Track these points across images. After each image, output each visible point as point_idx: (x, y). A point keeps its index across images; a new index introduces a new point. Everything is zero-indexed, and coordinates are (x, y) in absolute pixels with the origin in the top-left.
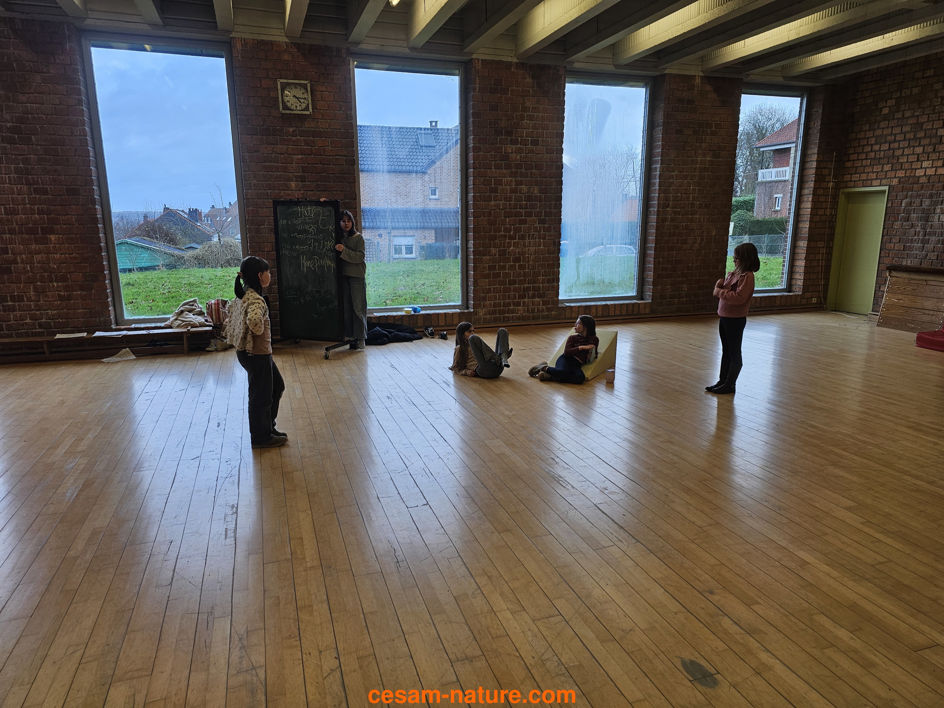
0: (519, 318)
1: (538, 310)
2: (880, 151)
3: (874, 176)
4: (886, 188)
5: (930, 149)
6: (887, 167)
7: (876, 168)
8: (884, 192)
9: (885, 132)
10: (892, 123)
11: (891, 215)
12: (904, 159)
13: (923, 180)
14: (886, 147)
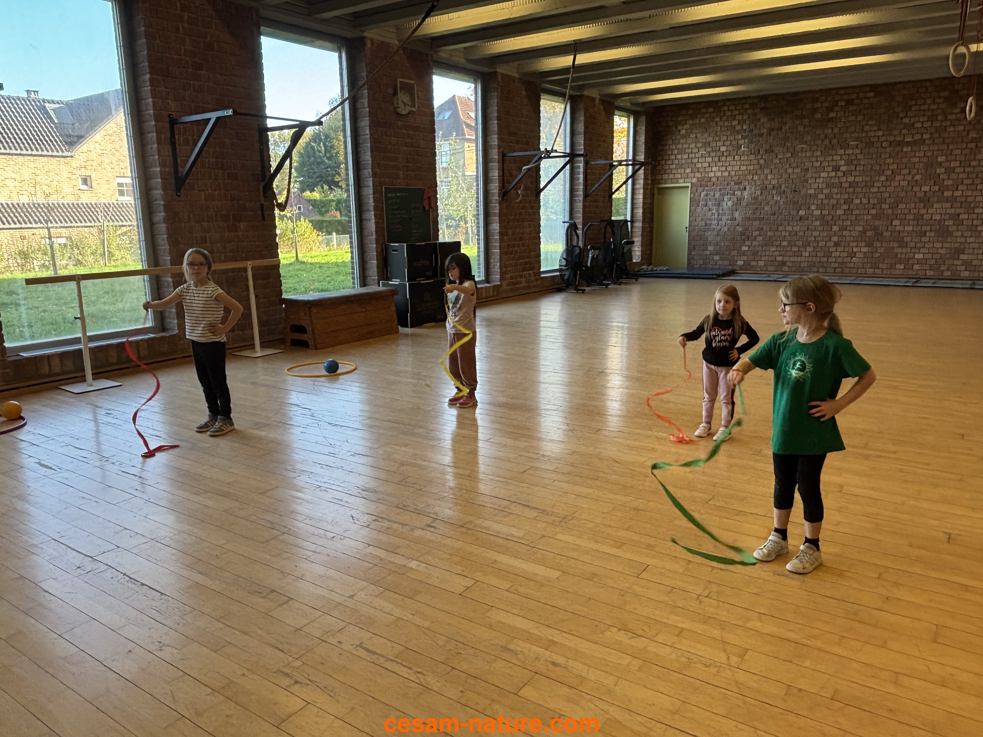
1: (532, 280)
2: (682, 159)
3: (679, 176)
4: (689, 185)
5: (716, 159)
6: (688, 170)
7: (681, 171)
8: (688, 187)
9: (684, 146)
10: (689, 141)
11: (694, 202)
12: (699, 165)
13: (714, 179)
14: (686, 156)
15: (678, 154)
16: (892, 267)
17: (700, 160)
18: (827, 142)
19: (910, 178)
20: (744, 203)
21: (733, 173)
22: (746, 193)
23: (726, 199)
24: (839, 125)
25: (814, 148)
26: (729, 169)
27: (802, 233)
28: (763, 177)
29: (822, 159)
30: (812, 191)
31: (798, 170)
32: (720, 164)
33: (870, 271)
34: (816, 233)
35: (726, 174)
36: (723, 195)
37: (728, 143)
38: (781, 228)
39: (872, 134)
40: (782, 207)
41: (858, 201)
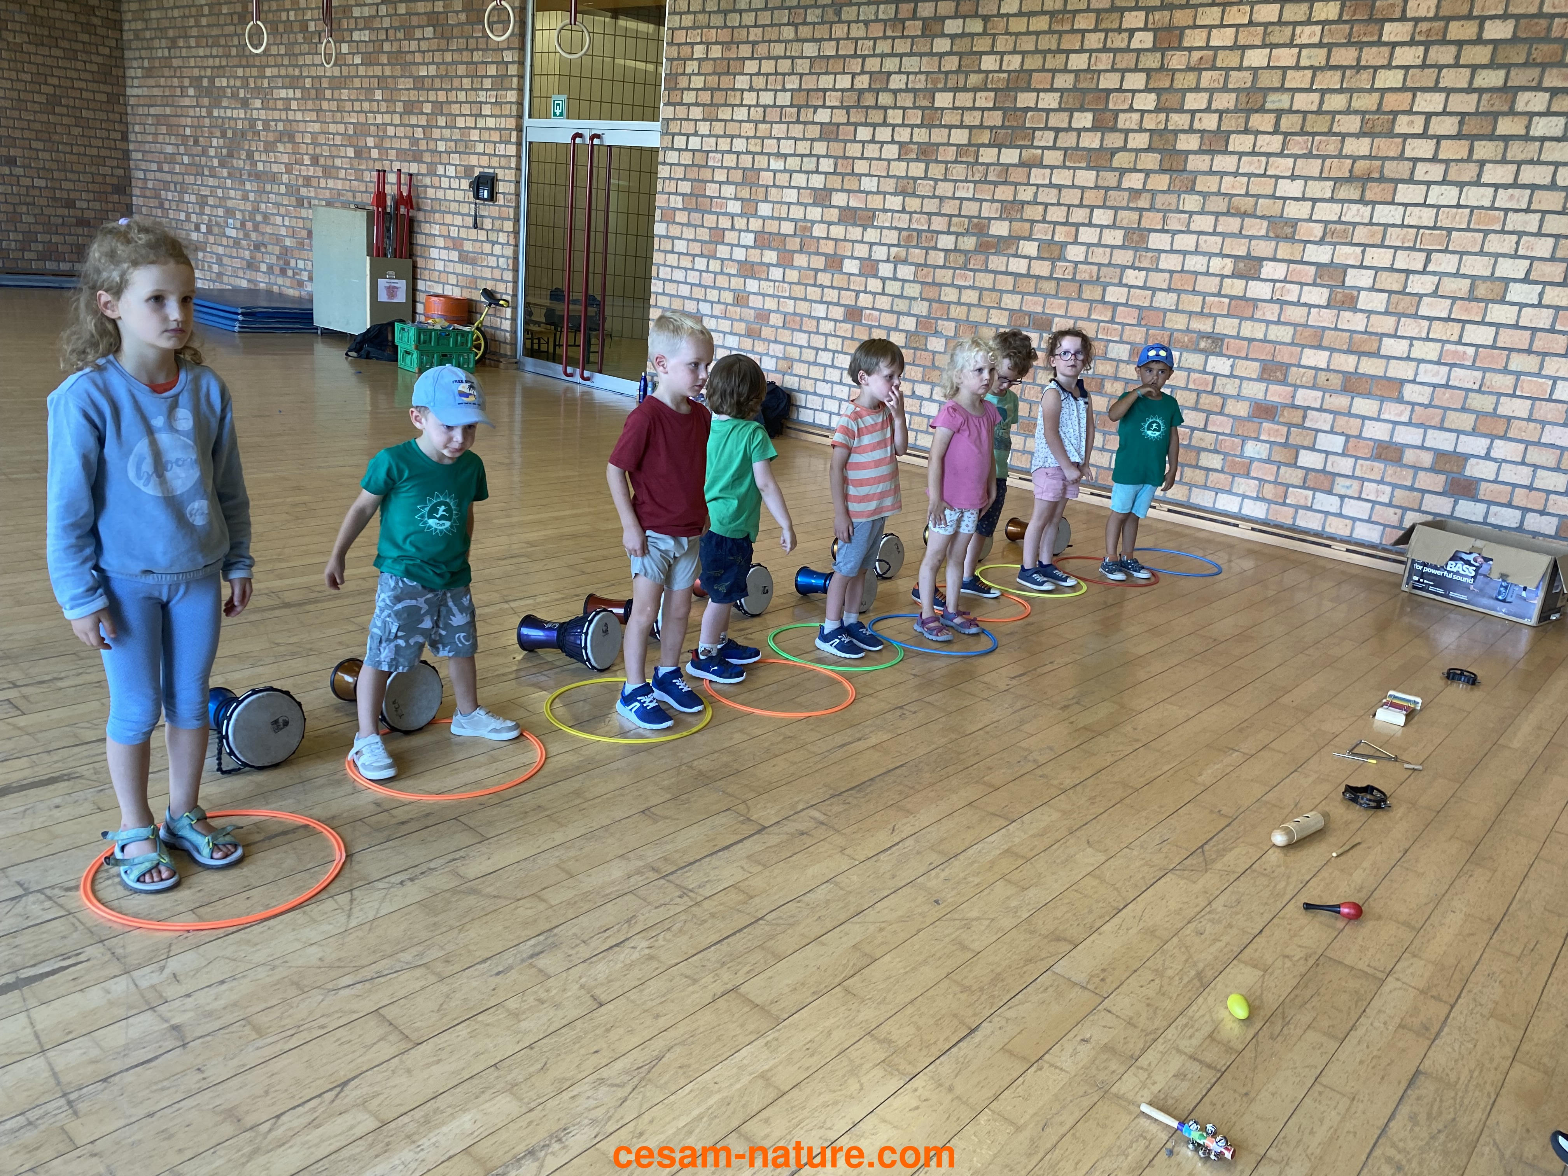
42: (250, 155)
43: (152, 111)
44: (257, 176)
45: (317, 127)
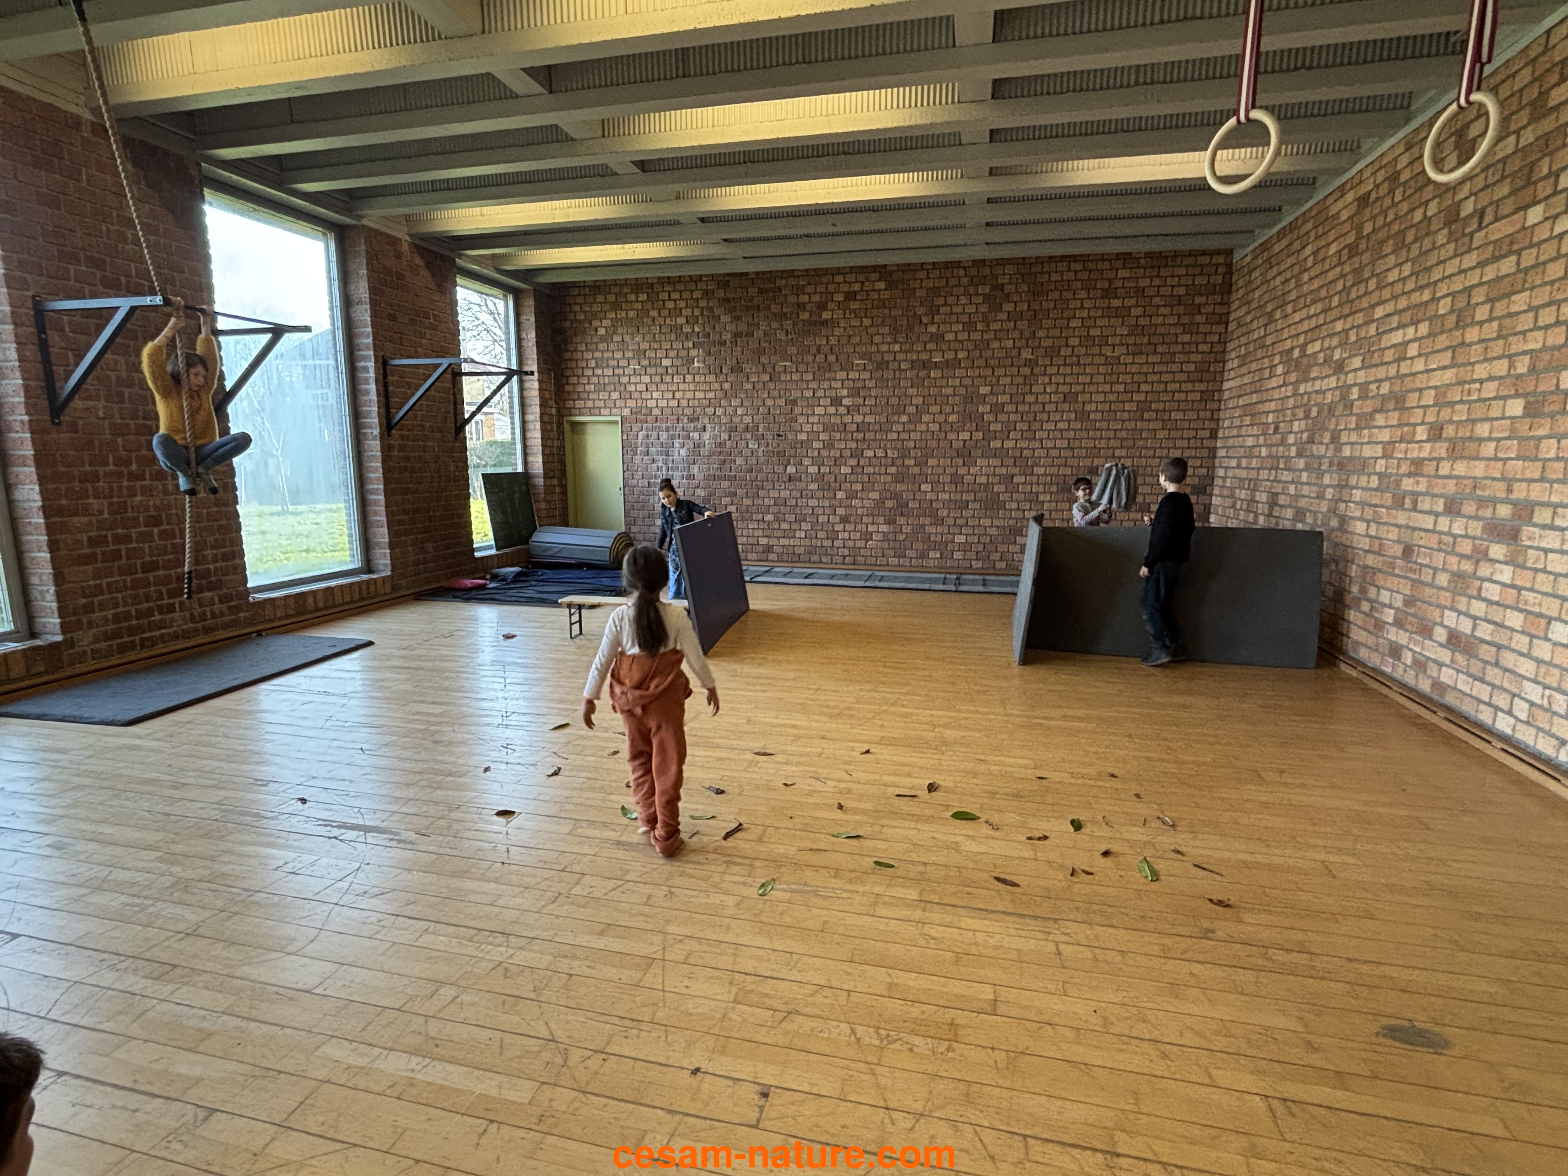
0: (175, 637)
1: (213, 613)
2: (603, 376)
3: (601, 404)
4: (619, 419)
5: (657, 379)
6: (615, 395)
7: (602, 395)
8: (616, 422)
9: (606, 355)
10: (612, 347)
11: (628, 448)
12: (632, 388)
13: (656, 412)
14: (609, 372)
15: (597, 367)
16: (923, 556)
17: (633, 379)
18: (820, 358)
19: (941, 418)
20: (705, 451)
21: (684, 403)
22: (706, 436)
23: (677, 445)
24: (837, 332)
25: (802, 367)
26: (678, 395)
27: (793, 502)
28: (730, 410)
29: (814, 385)
30: (803, 437)
31: (782, 402)
32: (663, 387)
33: (894, 561)
34: (813, 503)
35: (674, 403)
36: (673, 437)
37: (672, 354)
38: (762, 493)
39: (885, 348)
40: (762, 459)
41: (869, 453)
42: (1335, 438)
43: (1241, 402)
44: (1342, 465)
45: (1449, 376)
